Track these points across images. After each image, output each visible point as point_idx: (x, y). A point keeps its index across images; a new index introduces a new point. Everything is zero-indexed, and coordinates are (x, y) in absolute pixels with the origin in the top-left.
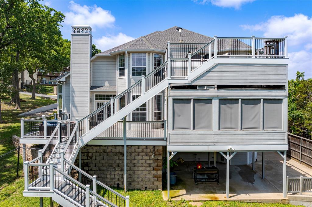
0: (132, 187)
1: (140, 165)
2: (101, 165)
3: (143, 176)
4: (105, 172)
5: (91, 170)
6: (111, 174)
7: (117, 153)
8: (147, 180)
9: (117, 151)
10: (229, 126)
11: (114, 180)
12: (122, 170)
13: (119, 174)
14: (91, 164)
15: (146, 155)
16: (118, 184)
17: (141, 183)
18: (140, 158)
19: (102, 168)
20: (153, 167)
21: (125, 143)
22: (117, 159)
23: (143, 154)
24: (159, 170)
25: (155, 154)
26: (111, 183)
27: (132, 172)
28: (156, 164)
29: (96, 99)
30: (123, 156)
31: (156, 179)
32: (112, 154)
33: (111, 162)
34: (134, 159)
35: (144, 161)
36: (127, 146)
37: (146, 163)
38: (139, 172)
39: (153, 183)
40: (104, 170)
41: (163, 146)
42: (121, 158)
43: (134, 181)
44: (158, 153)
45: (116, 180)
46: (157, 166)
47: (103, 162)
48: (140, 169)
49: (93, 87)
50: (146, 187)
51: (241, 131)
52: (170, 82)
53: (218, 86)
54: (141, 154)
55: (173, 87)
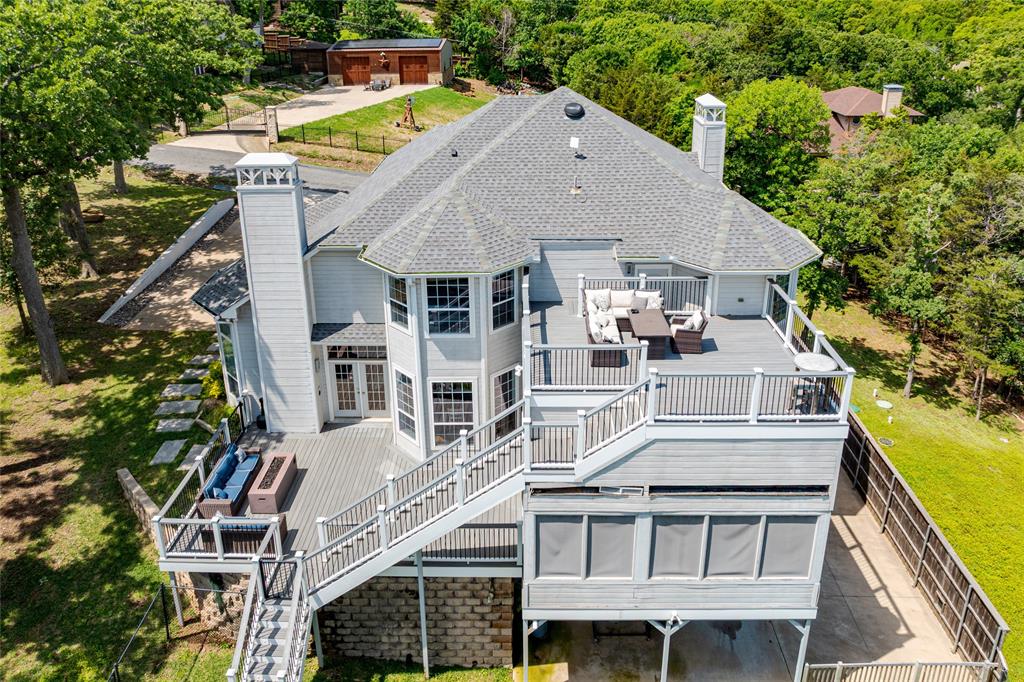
0: (442, 662)
1: (459, 616)
2: (363, 617)
3: (466, 639)
4: (375, 631)
5: (342, 626)
6: (389, 635)
7: (401, 591)
8: (475, 646)
9: (403, 587)
10: (676, 569)
11: (399, 648)
12: (417, 626)
13: (409, 635)
14: (342, 615)
15: (474, 596)
16: (409, 656)
17: (463, 653)
18: (458, 602)
19: (368, 623)
20: (491, 622)
21: (421, 572)
22: (403, 603)
23: (466, 593)
24: (505, 627)
25: (494, 595)
26: (393, 652)
27: (439, 631)
28: (498, 615)
30: (417, 597)
31: (498, 645)
32: (388, 594)
33: (388, 610)
34: (445, 604)
35: (468, 609)
36: (425, 578)
37: (473, 612)
38: (458, 632)
39: (491, 654)
40: (373, 627)
41: (513, 579)
42: (412, 601)
43: (446, 648)
44: (502, 592)
45: (404, 646)
46: (500, 618)
47: (369, 610)
48: (460, 624)
49: (319, 331)
50: (475, 662)
51: (706, 581)
52: (529, 479)
53: (653, 489)
54: (460, 593)
55: (536, 491)
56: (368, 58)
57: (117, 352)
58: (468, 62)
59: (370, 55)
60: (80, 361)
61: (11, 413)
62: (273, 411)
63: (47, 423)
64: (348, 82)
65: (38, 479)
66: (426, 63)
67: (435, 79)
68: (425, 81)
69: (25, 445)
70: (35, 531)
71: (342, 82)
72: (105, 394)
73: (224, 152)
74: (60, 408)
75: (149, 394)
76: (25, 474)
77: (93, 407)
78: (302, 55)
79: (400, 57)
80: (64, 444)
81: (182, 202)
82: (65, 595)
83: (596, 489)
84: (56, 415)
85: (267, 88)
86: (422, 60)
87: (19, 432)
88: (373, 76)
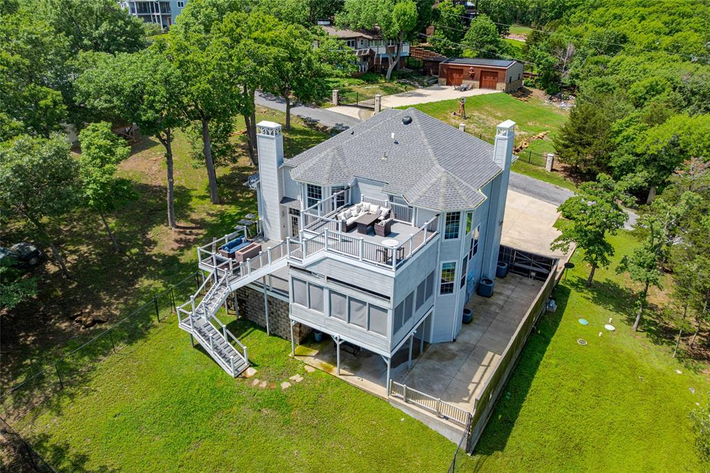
0: (276, 333)
2: (254, 306)
3: (285, 327)
10: (339, 316)
14: (248, 303)
17: (283, 332)
18: (283, 311)
19: (255, 309)
23: (286, 308)
26: (262, 323)
29: (291, 212)
32: (262, 300)
33: (261, 306)
38: (282, 323)
40: (257, 311)
43: (278, 328)
47: (255, 303)
49: (285, 200)
50: (287, 338)
51: (348, 325)
52: (289, 261)
53: (328, 278)
54: (284, 308)
55: (291, 267)
56: (462, 70)
57: (242, 198)
58: (536, 78)
59: (464, 68)
60: (227, 198)
61: (195, 209)
62: (266, 229)
63: (204, 215)
64: (449, 84)
65: (191, 233)
66: (497, 76)
67: (501, 86)
68: (494, 88)
69: (193, 221)
70: (181, 249)
71: (445, 83)
72: (228, 211)
73: (349, 117)
74: (211, 212)
75: (240, 215)
76: (188, 231)
77: (222, 215)
78: (430, 64)
79: (482, 71)
80: (205, 225)
81: (310, 139)
82: (179, 271)
83: (310, 272)
84: (208, 214)
85: (399, 83)
86: (495, 74)
87: (194, 216)
88: (464, 81)
